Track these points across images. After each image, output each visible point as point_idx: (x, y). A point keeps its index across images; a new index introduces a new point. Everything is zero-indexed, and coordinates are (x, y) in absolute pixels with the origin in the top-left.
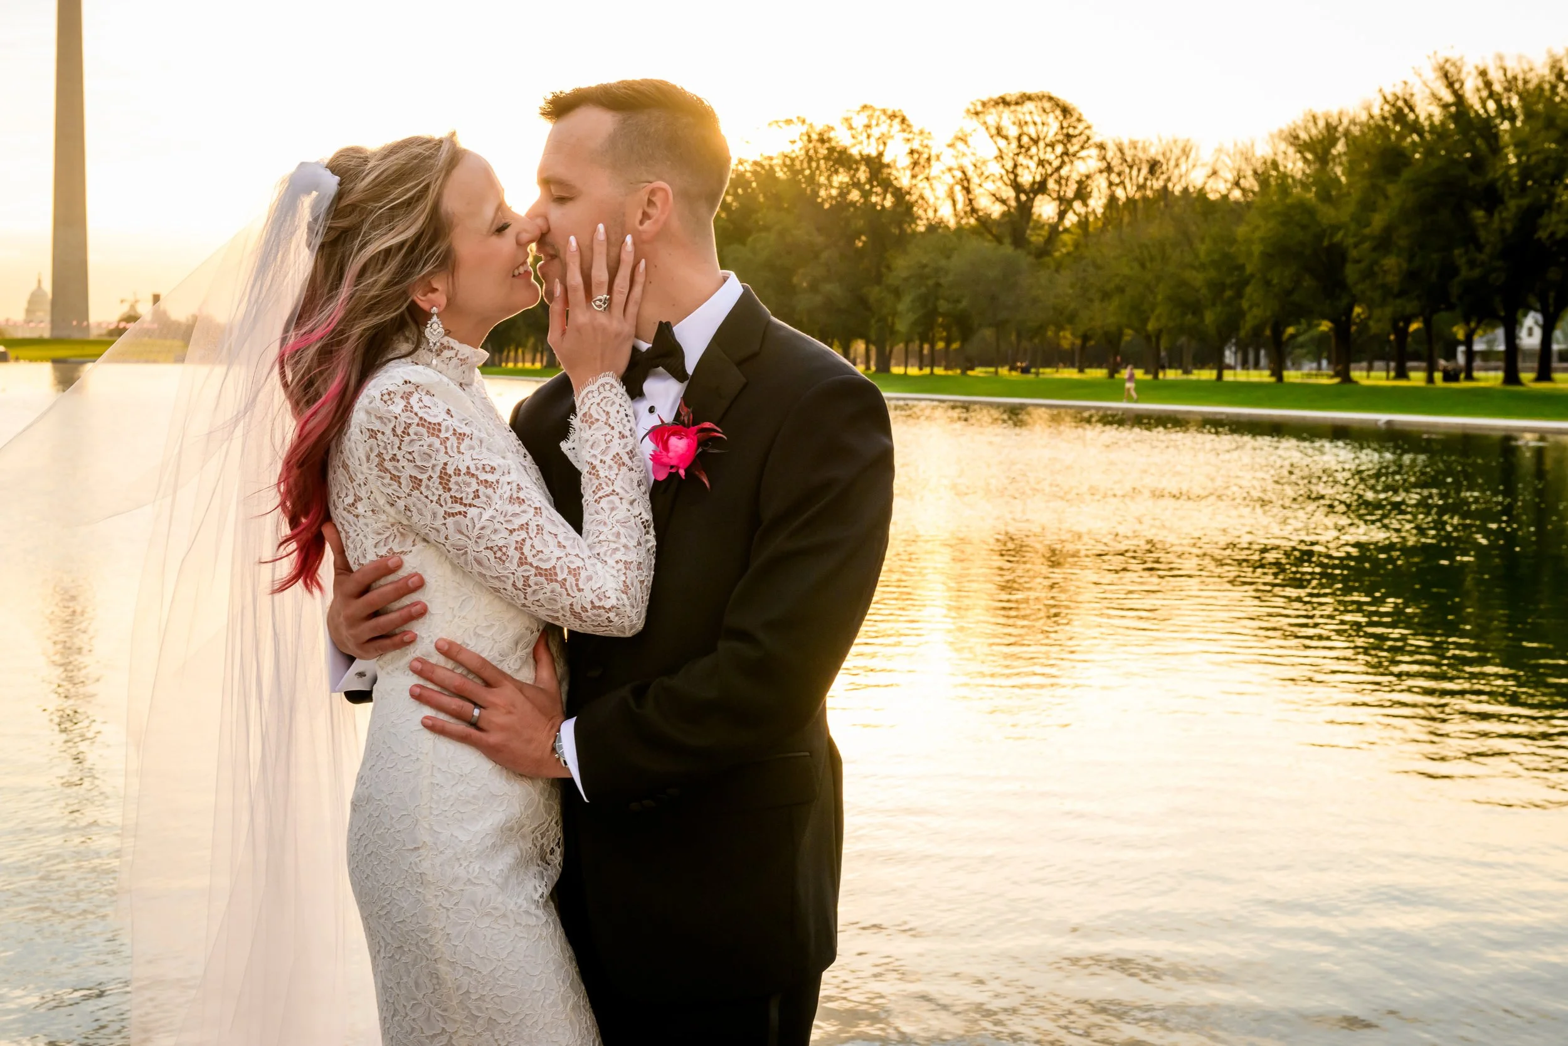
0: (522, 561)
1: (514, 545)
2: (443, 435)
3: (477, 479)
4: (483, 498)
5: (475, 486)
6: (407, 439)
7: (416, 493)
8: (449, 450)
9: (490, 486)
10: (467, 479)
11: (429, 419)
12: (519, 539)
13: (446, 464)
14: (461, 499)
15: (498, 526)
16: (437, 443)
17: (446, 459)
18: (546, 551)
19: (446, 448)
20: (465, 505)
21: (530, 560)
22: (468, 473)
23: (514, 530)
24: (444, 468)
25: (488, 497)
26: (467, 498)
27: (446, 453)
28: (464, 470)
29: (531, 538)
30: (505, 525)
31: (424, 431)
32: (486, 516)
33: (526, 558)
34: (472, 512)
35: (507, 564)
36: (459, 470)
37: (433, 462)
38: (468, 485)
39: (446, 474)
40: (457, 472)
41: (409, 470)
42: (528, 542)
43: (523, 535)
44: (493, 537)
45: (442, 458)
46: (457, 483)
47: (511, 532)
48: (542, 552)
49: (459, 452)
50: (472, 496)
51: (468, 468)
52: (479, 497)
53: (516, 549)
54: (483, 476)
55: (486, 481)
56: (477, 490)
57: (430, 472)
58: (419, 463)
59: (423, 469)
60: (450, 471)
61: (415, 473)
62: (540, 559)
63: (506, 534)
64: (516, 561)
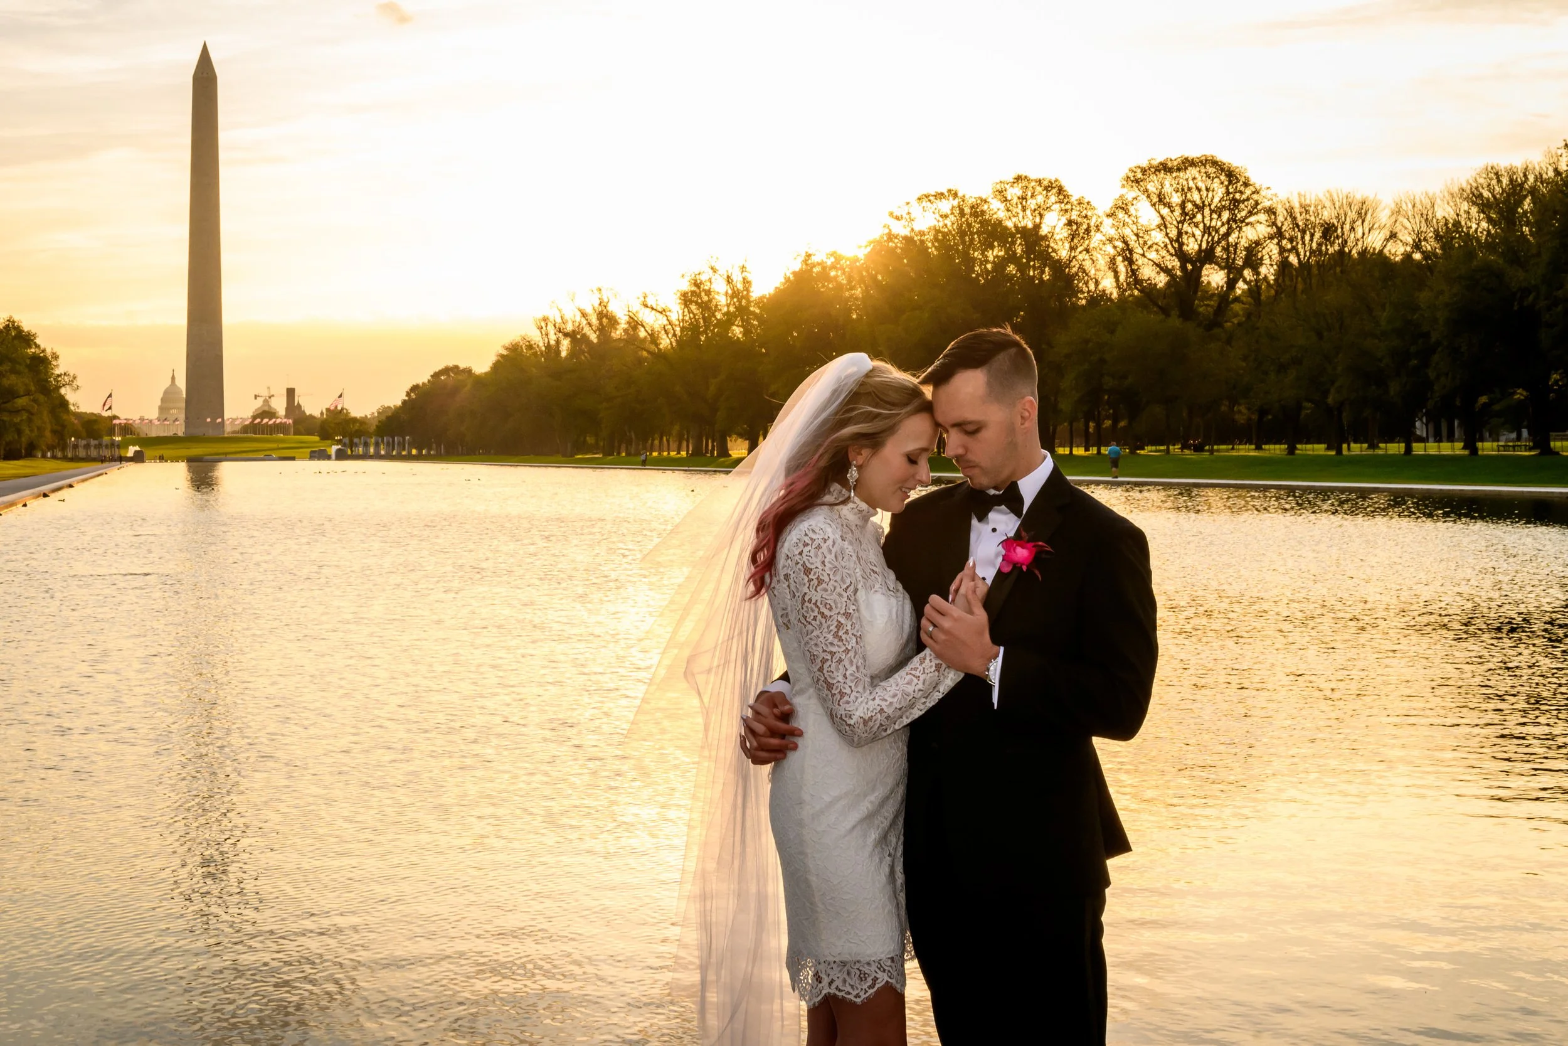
0: (821, 670)
2: (811, 577)
3: (819, 609)
4: (818, 623)
5: (816, 613)
8: (810, 587)
9: (825, 618)
12: (826, 657)
13: (805, 593)
14: (806, 617)
15: (819, 643)
16: (806, 579)
17: (807, 591)
18: (835, 674)
19: (809, 585)
21: (825, 672)
22: (815, 604)
23: (826, 651)
25: (821, 623)
26: (809, 618)
27: (808, 588)
28: (813, 601)
29: (832, 662)
30: (822, 645)
32: (815, 633)
33: (823, 669)
37: (800, 591)
38: (813, 611)
39: (804, 600)
40: (810, 601)
41: (792, 587)
42: (829, 663)
43: (829, 657)
44: (813, 647)
45: (805, 590)
46: (808, 608)
47: (824, 651)
48: (833, 672)
49: (816, 590)
50: (812, 618)
52: (816, 621)
54: (823, 610)
55: (823, 613)
56: (817, 616)
60: (807, 599)
62: (830, 676)
63: (821, 650)
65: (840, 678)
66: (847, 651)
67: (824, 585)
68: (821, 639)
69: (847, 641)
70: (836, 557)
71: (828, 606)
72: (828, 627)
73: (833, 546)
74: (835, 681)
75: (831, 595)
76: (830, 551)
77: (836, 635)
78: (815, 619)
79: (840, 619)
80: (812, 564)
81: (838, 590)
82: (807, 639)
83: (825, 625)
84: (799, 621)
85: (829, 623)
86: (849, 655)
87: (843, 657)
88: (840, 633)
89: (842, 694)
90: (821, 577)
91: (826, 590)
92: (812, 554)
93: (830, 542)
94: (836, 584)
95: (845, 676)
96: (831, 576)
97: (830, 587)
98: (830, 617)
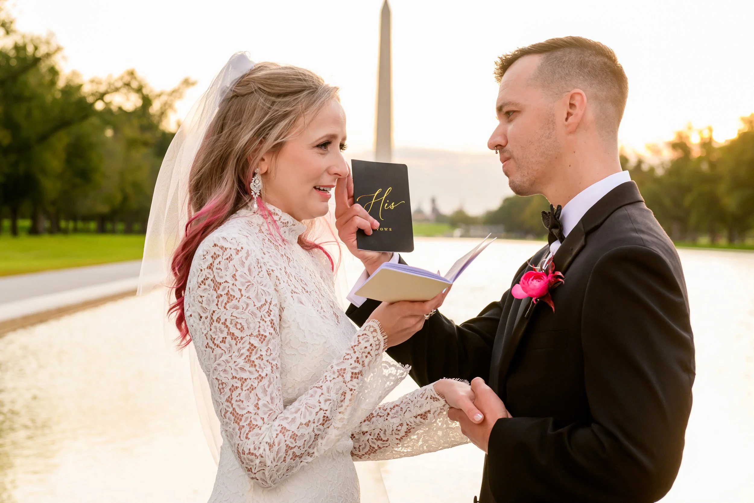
1: (230, 387)
2: (219, 292)
3: (229, 330)
5: (225, 334)
8: (219, 304)
9: (235, 339)
10: (223, 327)
12: (235, 385)
13: (214, 312)
14: (214, 339)
15: (228, 369)
17: (215, 308)
19: (218, 301)
21: (233, 401)
22: (224, 324)
23: (236, 378)
25: (230, 345)
26: (217, 340)
27: (217, 305)
28: (223, 320)
29: (242, 390)
32: (223, 358)
33: (232, 399)
34: (218, 351)
35: (222, 396)
36: (220, 319)
38: (222, 332)
40: (219, 319)
43: (239, 384)
44: (221, 373)
45: (213, 307)
46: (216, 327)
47: (234, 377)
48: (242, 402)
49: (225, 308)
50: (221, 339)
51: (226, 320)
52: (225, 343)
53: (230, 389)
54: (233, 330)
55: (233, 334)
56: (226, 338)
60: (215, 318)
62: (239, 406)
63: (230, 377)
64: (227, 397)
65: (251, 409)
66: (260, 378)
67: (235, 302)
68: (232, 364)
69: (260, 367)
70: (249, 270)
71: (239, 326)
72: (239, 350)
73: (246, 258)
74: (244, 412)
75: (243, 313)
76: (243, 264)
77: (248, 360)
78: (223, 341)
79: (252, 342)
80: (221, 277)
81: (251, 307)
82: (215, 365)
83: (235, 348)
84: (207, 346)
85: (239, 345)
86: (261, 384)
87: (255, 385)
88: (253, 358)
89: (252, 427)
90: (231, 293)
91: (236, 308)
92: (222, 266)
93: (243, 254)
94: (248, 301)
95: (257, 406)
96: (243, 292)
97: (241, 304)
98: (242, 338)
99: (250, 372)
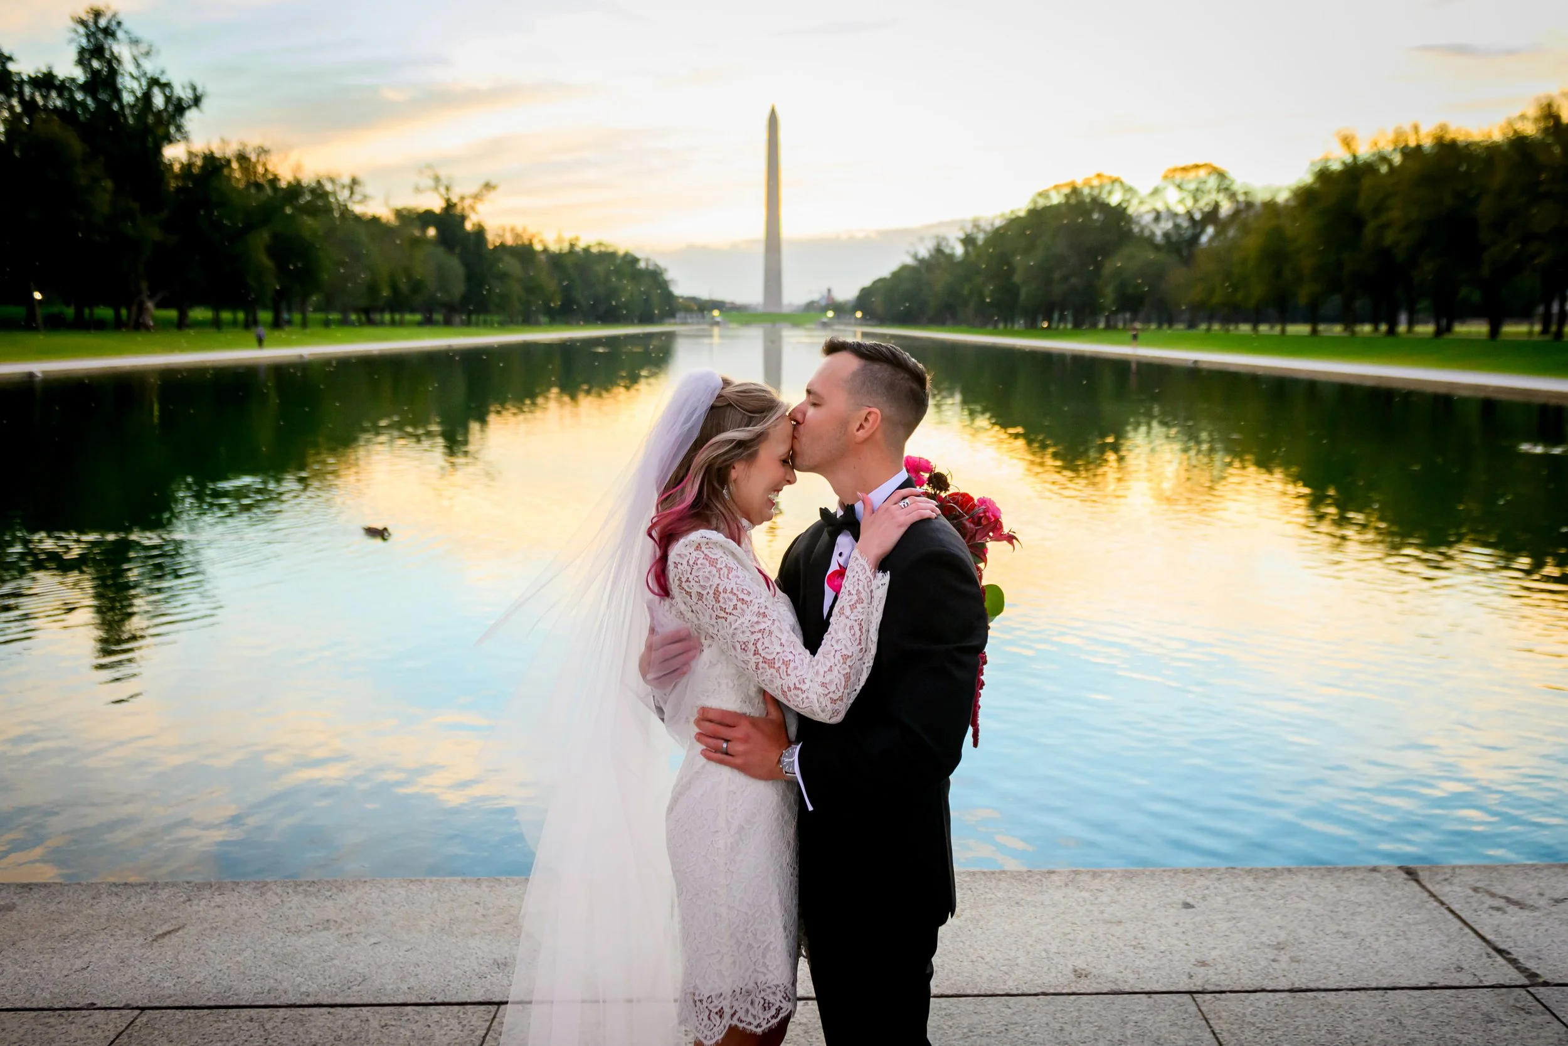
2: (718, 566)
3: (737, 597)
6: (695, 567)
7: (700, 602)
8: (721, 576)
9: (745, 603)
10: (731, 596)
11: (710, 555)
12: (757, 638)
13: (718, 585)
14: (726, 609)
15: (745, 629)
18: (771, 647)
20: (727, 613)
22: (732, 592)
23: (756, 632)
24: (717, 587)
25: (742, 609)
29: (764, 639)
30: (750, 629)
31: (707, 563)
34: (731, 618)
35: (748, 654)
37: (711, 583)
39: (718, 591)
41: (696, 589)
42: (761, 641)
43: (760, 636)
44: (742, 635)
46: (724, 598)
48: (768, 647)
49: (728, 578)
51: (732, 589)
53: (754, 644)
57: (708, 590)
58: (702, 583)
59: (704, 587)
61: (700, 590)
62: (767, 653)
64: (752, 652)
65: (779, 649)
68: (747, 624)
72: (751, 611)
74: (774, 655)
77: (759, 614)
78: (735, 608)
82: (731, 631)
85: (750, 608)
95: (781, 645)
98: (751, 601)
99: (765, 622)
